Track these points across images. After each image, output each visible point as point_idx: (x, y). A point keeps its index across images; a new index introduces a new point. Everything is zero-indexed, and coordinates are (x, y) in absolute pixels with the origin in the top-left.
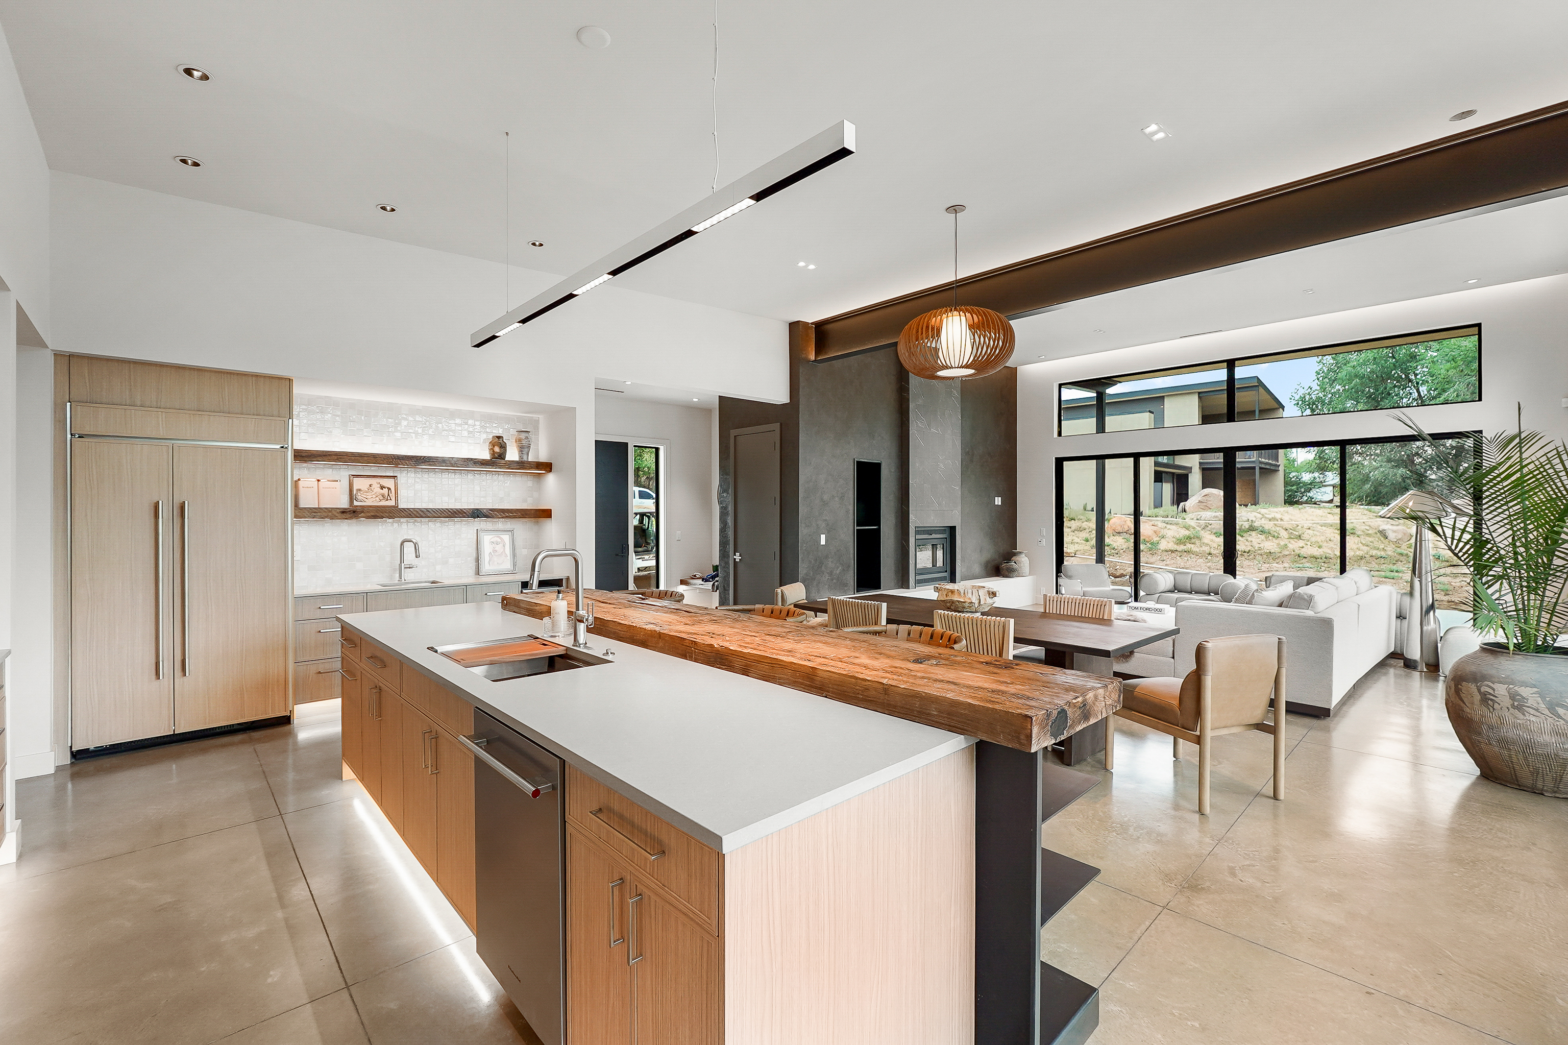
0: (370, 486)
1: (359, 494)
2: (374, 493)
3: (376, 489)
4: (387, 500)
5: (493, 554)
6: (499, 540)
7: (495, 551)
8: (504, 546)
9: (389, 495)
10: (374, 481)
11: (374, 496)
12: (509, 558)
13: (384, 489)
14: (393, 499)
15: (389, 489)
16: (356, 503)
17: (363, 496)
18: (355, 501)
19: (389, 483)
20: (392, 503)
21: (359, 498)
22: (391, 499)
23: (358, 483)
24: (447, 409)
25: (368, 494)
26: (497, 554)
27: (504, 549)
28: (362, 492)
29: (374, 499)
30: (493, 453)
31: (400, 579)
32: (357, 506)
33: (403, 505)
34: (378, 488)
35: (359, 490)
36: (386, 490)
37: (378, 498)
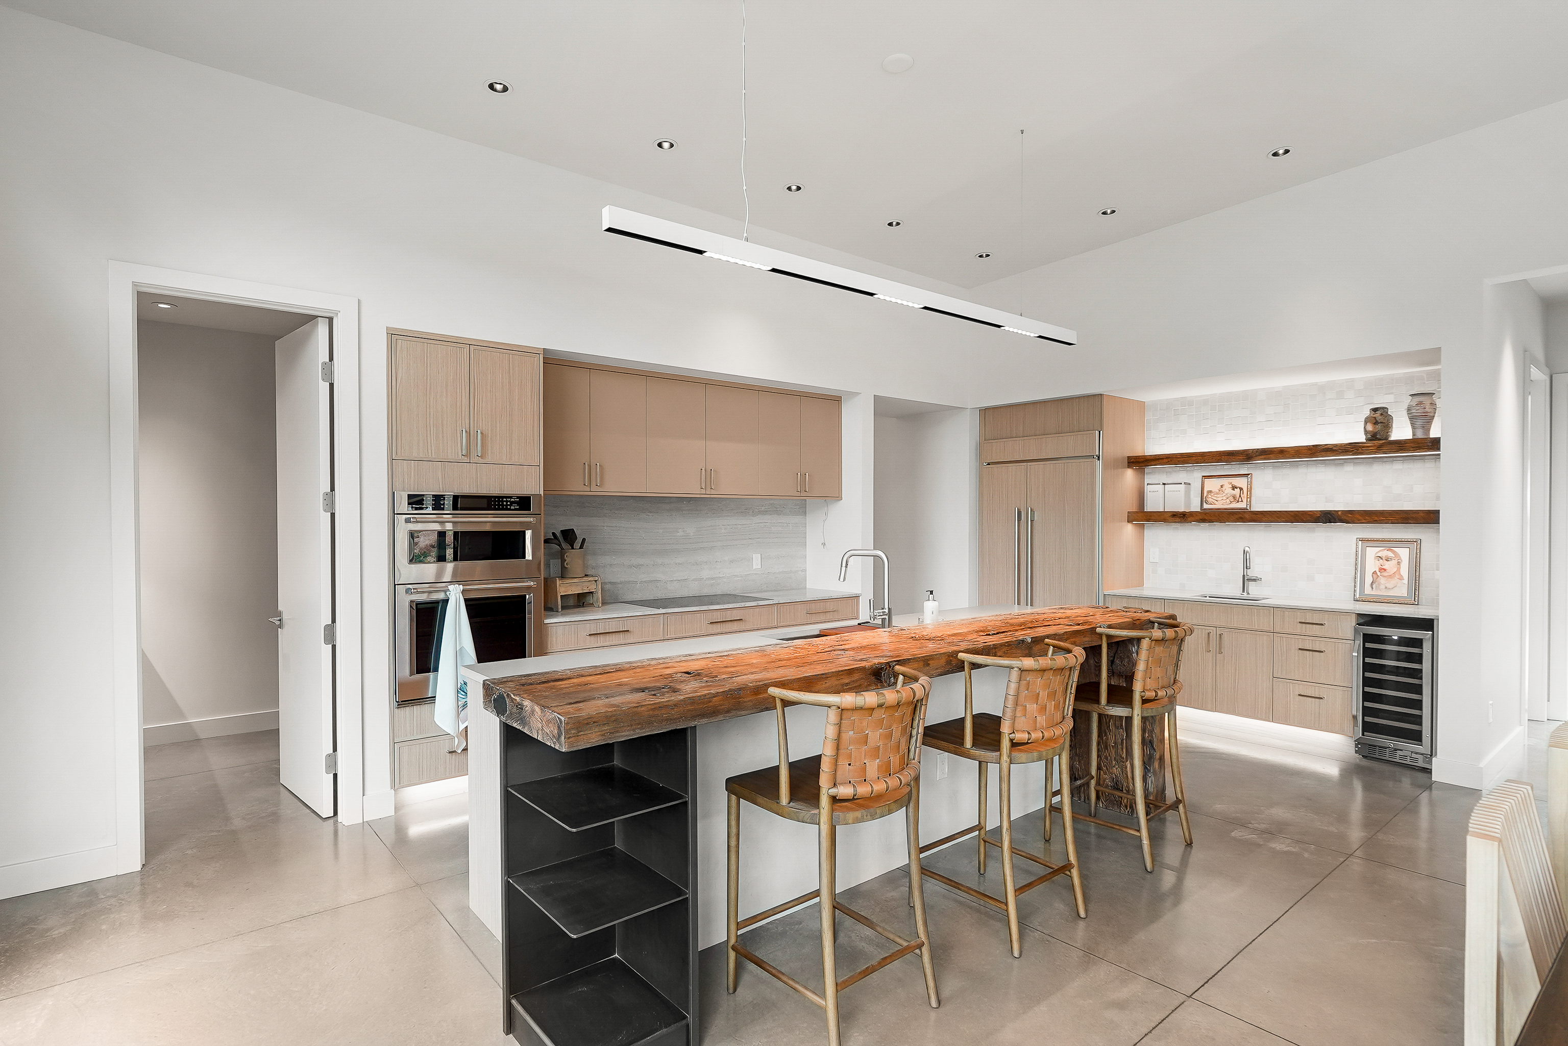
0: (1222, 486)
1: (1210, 496)
2: (1224, 494)
3: (1228, 490)
4: (1238, 502)
5: (1379, 574)
6: (1390, 554)
7: (1382, 570)
8: (1399, 563)
9: (1240, 496)
10: (1225, 481)
11: (1225, 498)
12: (1406, 581)
13: (1235, 489)
14: (1245, 500)
15: (1241, 489)
16: (1206, 506)
17: (1213, 498)
18: (1204, 503)
19: (1242, 482)
20: (1242, 505)
21: (1210, 500)
22: (1242, 501)
23: (1210, 485)
24: (1316, 384)
25: (1218, 496)
26: (1385, 574)
27: (1399, 569)
28: (1212, 494)
29: (1225, 501)
31: (1243, 591)
32: (1205, 509)
33: (1256, 507)
34: (1230, 489)
35: (1210, 492)
36: (1237, 491)
37: (1228, 500)
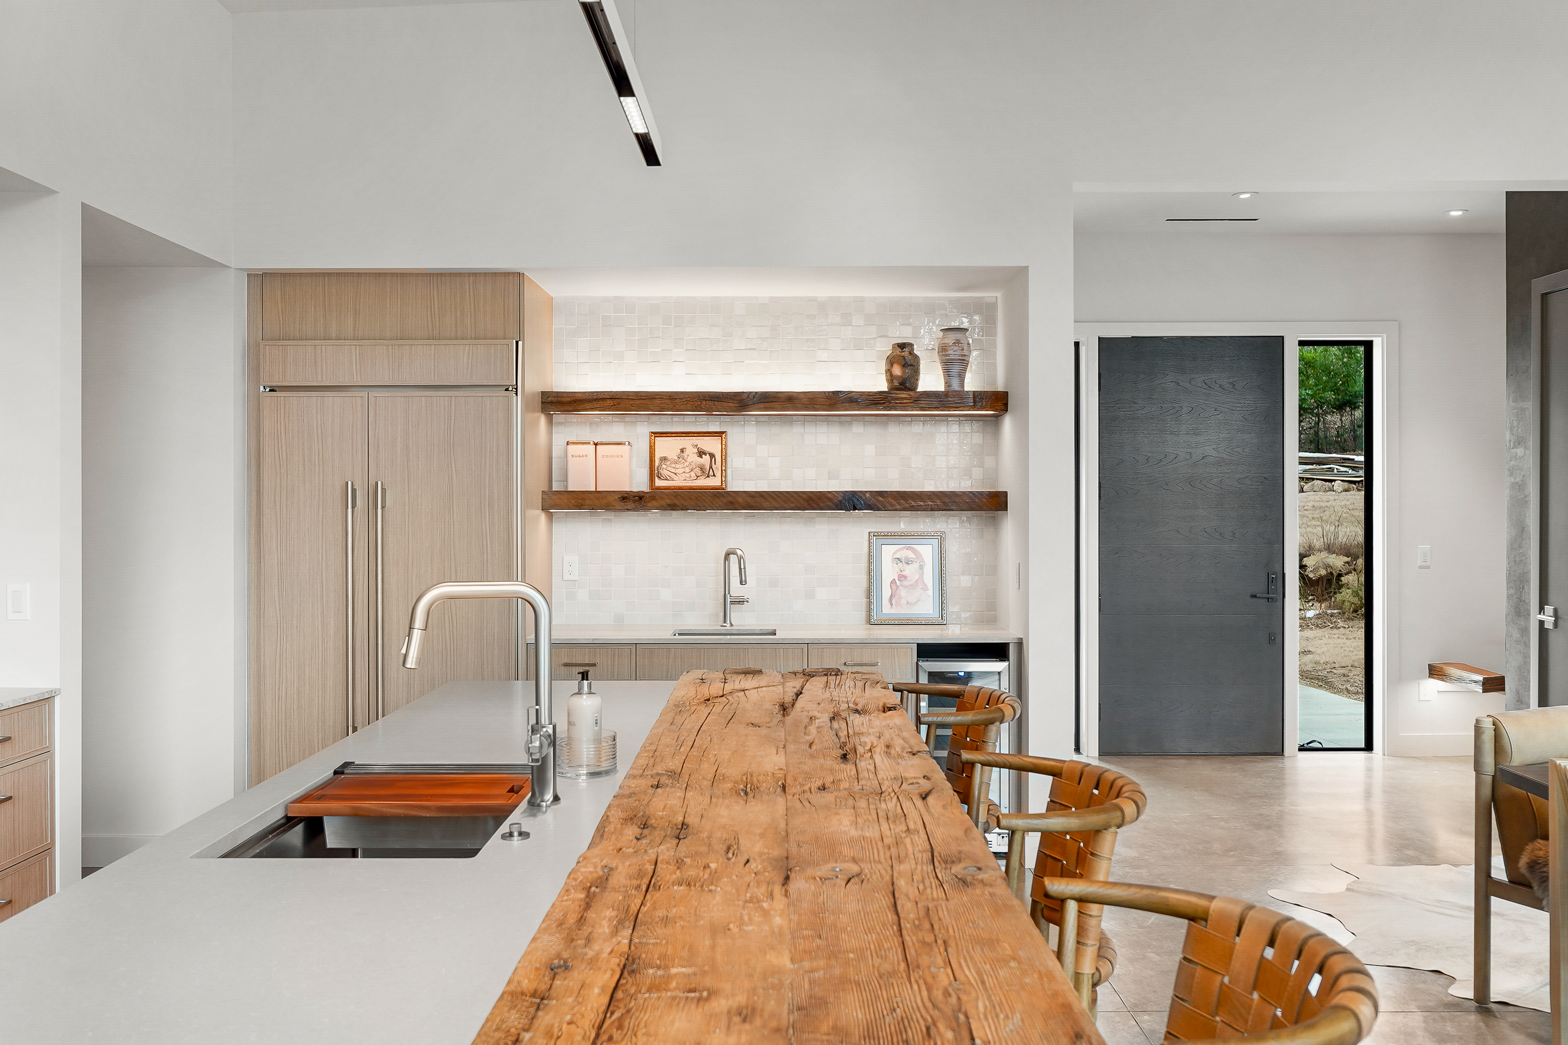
0: (682, 451)
1: (664, 466)
2: (687, 464)
3: (693, 458)
4: (708, 476)
5: (898, 582)
6: (911, 555)
7: (902, 577)
8: (921, 567)
9: (711, 467)
10: (687, 442)
11: (687, 470)
12: (930, 592)
13: (703, 456)
14: (718, 474)
15: (712, 456)
16: (659, 483)
17: (670, 469)
18: (656, 478)
19: (712, 445)
20: (715, 482)
21: (664, 472)
22: (714, 475)
23: (665, 447)
24: (813, 299)
25: (678, 466)
26: (906, 583)
27: (922, 575)
28: (668, 463)
29: (688, 475)
30: (891, 377)
31: (725, 622)
32: (659, 488)
33: (734, 485)
34: (696, 456)
35: (664, 459)
36: (706, 458)
37: (693, 474)
